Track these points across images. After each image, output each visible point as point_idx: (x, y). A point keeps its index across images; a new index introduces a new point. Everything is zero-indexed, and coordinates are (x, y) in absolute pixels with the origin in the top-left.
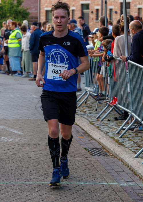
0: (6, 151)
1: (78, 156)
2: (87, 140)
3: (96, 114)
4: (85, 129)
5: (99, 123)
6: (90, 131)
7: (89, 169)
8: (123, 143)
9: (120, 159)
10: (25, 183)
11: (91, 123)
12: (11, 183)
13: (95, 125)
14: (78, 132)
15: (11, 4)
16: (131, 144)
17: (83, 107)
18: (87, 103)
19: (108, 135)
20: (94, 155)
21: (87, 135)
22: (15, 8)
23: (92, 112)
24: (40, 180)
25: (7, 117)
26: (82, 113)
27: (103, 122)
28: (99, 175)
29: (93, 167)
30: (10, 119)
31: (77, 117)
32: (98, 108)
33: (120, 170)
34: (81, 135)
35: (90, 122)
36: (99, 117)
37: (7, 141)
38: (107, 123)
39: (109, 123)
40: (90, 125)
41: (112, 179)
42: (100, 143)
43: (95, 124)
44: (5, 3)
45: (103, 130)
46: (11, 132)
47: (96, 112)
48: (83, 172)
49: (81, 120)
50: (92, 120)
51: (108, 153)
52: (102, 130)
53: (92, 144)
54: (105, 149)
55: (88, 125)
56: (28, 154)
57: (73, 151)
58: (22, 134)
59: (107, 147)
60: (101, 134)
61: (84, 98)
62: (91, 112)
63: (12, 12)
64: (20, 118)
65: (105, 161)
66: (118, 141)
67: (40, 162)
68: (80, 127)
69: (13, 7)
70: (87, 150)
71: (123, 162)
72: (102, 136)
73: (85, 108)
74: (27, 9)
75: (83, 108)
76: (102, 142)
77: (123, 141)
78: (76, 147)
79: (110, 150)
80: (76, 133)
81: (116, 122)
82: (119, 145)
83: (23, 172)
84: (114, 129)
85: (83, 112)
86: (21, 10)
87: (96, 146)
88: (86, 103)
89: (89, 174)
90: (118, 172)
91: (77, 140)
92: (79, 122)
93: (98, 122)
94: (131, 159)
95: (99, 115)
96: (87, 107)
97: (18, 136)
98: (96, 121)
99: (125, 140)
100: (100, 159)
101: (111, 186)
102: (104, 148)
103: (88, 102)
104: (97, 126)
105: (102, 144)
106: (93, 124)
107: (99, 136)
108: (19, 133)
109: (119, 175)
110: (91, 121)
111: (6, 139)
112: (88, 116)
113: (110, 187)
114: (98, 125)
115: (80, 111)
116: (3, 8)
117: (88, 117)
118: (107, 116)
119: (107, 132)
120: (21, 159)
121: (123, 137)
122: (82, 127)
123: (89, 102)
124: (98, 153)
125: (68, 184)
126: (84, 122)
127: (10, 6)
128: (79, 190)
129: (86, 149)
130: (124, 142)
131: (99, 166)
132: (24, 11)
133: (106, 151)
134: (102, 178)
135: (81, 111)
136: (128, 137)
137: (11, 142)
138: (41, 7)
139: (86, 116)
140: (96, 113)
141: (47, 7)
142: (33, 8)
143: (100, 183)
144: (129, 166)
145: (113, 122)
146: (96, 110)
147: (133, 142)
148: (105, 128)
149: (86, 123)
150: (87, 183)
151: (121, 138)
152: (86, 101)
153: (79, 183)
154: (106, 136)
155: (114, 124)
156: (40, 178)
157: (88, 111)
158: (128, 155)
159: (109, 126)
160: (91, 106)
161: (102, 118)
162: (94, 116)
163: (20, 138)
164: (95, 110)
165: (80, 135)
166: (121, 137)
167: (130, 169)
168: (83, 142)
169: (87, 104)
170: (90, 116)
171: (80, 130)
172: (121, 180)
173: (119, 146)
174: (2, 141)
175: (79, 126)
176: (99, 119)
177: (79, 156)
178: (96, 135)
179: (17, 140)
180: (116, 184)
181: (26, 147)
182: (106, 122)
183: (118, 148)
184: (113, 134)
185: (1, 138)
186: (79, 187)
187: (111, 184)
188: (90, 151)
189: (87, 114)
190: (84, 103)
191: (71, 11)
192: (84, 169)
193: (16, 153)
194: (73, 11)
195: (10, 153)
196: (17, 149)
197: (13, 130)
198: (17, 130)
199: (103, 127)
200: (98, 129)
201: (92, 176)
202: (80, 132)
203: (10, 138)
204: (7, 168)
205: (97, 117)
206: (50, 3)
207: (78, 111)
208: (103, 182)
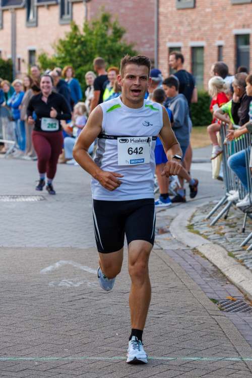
0: (65, 304)
1: (196, 311)
2: (219, 286)
3: (242, 238)
4: (218, 266)
5: (245, 254)
6: (226, 269)
7: (213, 334)
10: (92, 358)
11: (230, 254)
12: (66, 358)
13: (236, 258)
14: (205, 270)
15: (103, 36)
17: (221, 225)
18: (228, 218)
20: (227, 311)
21: (221, 275)
22: (109, 43)
23: (235, 235)
24: (119, 352)
25: (77, 243)
26: (216, 236)
28: (229, 345)
29: (221, 332)
30: (84, 247)
31: (207, 244)
32: (248, 227)
34: (210, 275)
35: (228, 252)
36: (244, 245)
37: (69, 286)
40: (229, 257)
42: (242, 290)
43: (236, 256)
44: (90, 34)
45: (251, 265)
46: (81, 270)
47: (243, 234)
48: (201, 340)
49: (213, 249)
50: (233, 248)
52: (248, 266)
53: (227, 292)
55: (225, 257)
56: (105, 309)
57: (188, 303)
60: (246, 273)
61: (223, 208)
62: (233, 234)
63: (104, 51)
65: (245, 321)
67: (124, 323)
68: (209, 261)
69: (105, 42)
70: (215, 303)
72: (247, 277)
73: (223, 227)
74: (133, 45)
75: (220, 228)
76: (244, 288)
78: (196, 297)
80: (200, 272)
83: (90, 340)
85: (218, 235)
86: (121, 47)
87: (233, 295)
88: (226, 217)
89: (211, 342)
91: (199, 285)
92: (209, 253)
93: (243, 252)
95: (246, 239)
96: (226, 225)
97: (92, 277)
98: (240, 250)
101: (246, 364)
102: (248, 299)
103: (230, 216)
104: (240, 259)
105: (244, 292)
106: (233, 256)
107: (241, 277)
110: (230, 250)
111: (68, 283)
112: (227, 241)
113: (244, 365)
114: (242, 258)
115: (213, 233)
116: (88, 43)
117: (228, 243)
120: (91, 318)
122: (213, 262)
123: (233, 216)
124: (236, 308)
125: (168, 361)
126: (217, 253)
127: (100, 39)
128: (187, 369)
129: (214, 301)
131: (232, 329)
132: (126, 48)
133: (250, 303)
134: (233, 349)
135: (215, 234)
137: (77, 287)
138: (161, 41)
139: (222, 242)
140: (242, 236)
141: (171, 40)
142: (147, 43)
143: (226, 359)
146: (244, 230)
149: (220, 253)
150: (204, 359)
152: (225, 214)
153: (189, 358)
156: (120, 349)
157: (229, 232)
160: (236, 223)
161: (251, 245)
162: (238, 241)
163: (95, 282)
164: (241, 231)
165: (208, 276)
168: (211, 288)
169: (228, 221)
170: (230, 241)
171: (210, 267)
174: (61, 287)
175: (208, 259)
176: (245, 247)
177: (199, 312)
178: (236, 274)
179: (90, 285)
181: (104, 297)
185: (61, 280)
186: (188, 365)
187: (248, 361)
188: (222, 303)
189: (226, 238)
190: (223, 219)
191: (216, 49)
192: (202, 335)
193: (83, 308)
194: (220, 47)
195: (74, 307)
196: (86, 300)
197: (85, 267)
198: (91, 267)
199: (250, 261)
200: (242, 265)
201: (216, 347)
202: (207, 270)
203: (77, 282)
204: (62, 333)
205: (242, 243)
206: (177, 33)
207: (210, 232)
208: (233, 357)
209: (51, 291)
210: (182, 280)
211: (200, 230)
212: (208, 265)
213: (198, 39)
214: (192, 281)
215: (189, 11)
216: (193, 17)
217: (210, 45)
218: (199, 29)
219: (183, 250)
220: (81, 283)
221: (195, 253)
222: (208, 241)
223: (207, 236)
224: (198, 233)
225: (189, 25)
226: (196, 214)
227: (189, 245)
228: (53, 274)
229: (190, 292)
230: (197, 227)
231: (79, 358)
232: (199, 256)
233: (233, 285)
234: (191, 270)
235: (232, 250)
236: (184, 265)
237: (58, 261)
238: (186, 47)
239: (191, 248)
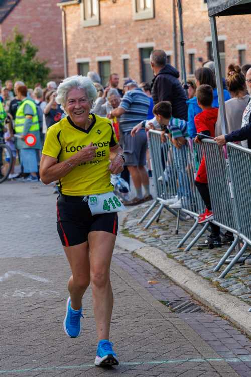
0: (23, 314)
1: (150, 314)
2: (164, 287)
3: (177, 240)
4: (160, 268)
5: (183, 255)
6: (168, 271)
7: (171, 336)
8: (228, 288)
9: (223, 316)
10: (61, 367)
11: (169, 256)
12: (36, 369)
13: (176, 259)
14: (148, 273)
15: (17, 55)
16: (242, 289)
17: (154, 228)
18: (161, 221)
19: (200, 275)
20: (178, 312)
21: (163, 276)
22: (23, 62)
23: (169, 237)
24: (86, 360)
25: (21, 253)
26: (152, 239)
27: (190, 252)
28: (190, 347)
29: (179, 333)
30: (28, 257)
31: (144, 247)
32: (180, 228)
33: (226, 335)
34: (153, 277)
35: (166, 253)
36: (182, 245)
37: (23, 296)
38: (197, 255)
39: (201, 254)
40: (167, 259)
41: (213, 353)
42: (188, 291)
43: (175, 257)
45: (192, 266)
46: (31, 280)
48: (162, 343)
49: (151, 252)
50: (170, 250)
51: (202, 307)
52: (189, 266)
53: (174, 293)
54: (197, 300)
55: (165, 259)
58: (50, 283)
59: (199, 296)
60: (188, 274)
61: (154, 213)
62: (167, 236)
63: (19, 70)
64: (44, 254)
65: (198, 321)
66: (218, 285)
68: (150, 263)
69: (20, 61)
70: (165, 304)
71: (229, 320)
72: (190, 278)
73: (157, 230)
74: (46, 63)
75: (154, 231)
76: (190, 288)
77: (227, 283)
78: (146, 299)
79: (206, 301)
80: (144, 274)
81: (213, 251)
82: (220, 292)
83: (55, 349)
84: (210, 264)
85: (154, 238)
86: (35, 64)
87: (180, 296)
88: (158, 221)
89: (171, 345)
90: (221, 339)
91: (146, 287)
92: (148, 255)
93: (181, 253)
94: (244, 314)
95: (182, 240)
96: (159, 228)
97: (42, 286)
98: (178, 252)
99: (231, 283)
100: (189, 317)
101: (210, 364)
102: (195, 299)
103: (161, 219)
104: (180, 260)
105: (190, 292)
106: (173, 258)
107: (185, 278)
108: (45, 281)
109: (224, 345)
110: (168, 252)
112: (163, 244)
114: (182, 259)
115: (148, 236)
116: (3, 63)
117: (164, 246)
118: (196, 242)
119: (199, 270)
121: (226, 276)
122: (153, 264)
123: (163, 219)
124: (186, 308)
125: (135, 366)
126: (156, 255)
127: (14, 59)
128: (155, 374)
130: (228, 286)
131: (188, 330)
132: (40, 65)
133: (198, 303)
134: (195, 350)
135: (150, 237)
136: (234, 277)
137: (30, 297)
138: (70, 58)
139: (158, 245)
140: (176, 238)
141: (79, 56)
142: (56, 60)
143: (191, 361)
144: (241, 327)
145: (207, 252)
146: (177, 232)
147: (245, 284)
148: (194, 262)
149: (160, 256)
150: (170, 362)
151: (223, 280)
152: (157, 217)
153: (156, 362)
154: (197, 277)
155: (209, 255)
156: (86, 357)
157: (163, 234)
158: (237, 309)
159: (201, 259)
160: (167, 226)
161: (188, 246)
162: (173, 243)
163: (46, 290)
164: (174, 232)
165: (151, 278)
166: (223, 277)
167: (242, 333)
168: (158, 290)
169: (161, 223)
170: (166, 243)
171: (151, 269)
172: (228, 353)
173: (220, 294)
174: (15, 297)
175: (148, 262)
176: (182, 248)
177: (152, 314)
178: (180, 276)
179: (43, 294)
180: (220, 360)
181: (59, 305)
182: (195, 253)
183: (219, 296)
184: (209, 273)
185: (13, 291)
186: (155, 369)
187: (211, 362)
188: (171, 304)
189: (161, 241)
190: (156, 222)
191: (122, 62)
192: (161, 338)
193: (41, 317)
194: (125, 61)
195: (31, 317)
196: (42, 309)
197: (33, 276)
198: (39, 276)
199: (190, 262)
200: (183, 266)
201: (178, 349)
202: (150, 272)
203: (29, 291)
204: (26, 343)
205: (178, 245)
206: (85, 49)
207: (145, 236)
208: (196, 359)
209: (5, 302)
210: (129, 284)
211: (135, 234)
212: (149, 268)
213: (104, 54)
214: (138, 284)
215: (95, 29)
216: (99, 33)
217: (116, 59)
218: (105, 44)
219: (122, 254)
220: (33, 293)
221: (135, 256)
222: (145, 245)
223: (143, 239)
224: (133, 237)
225: (96, 41)
226: (127, 219)
227: (127, 249)
228: (4, 284)
229: (139, 295)
230: (132, 232)
231: (49, 369)
232: (139, 259)
233: (178, 287)
234: (134, 273)
235: (170, 252)
236: (127, 269)
237: (6, 272)
238: (93, 62)
239: (130, 252)
